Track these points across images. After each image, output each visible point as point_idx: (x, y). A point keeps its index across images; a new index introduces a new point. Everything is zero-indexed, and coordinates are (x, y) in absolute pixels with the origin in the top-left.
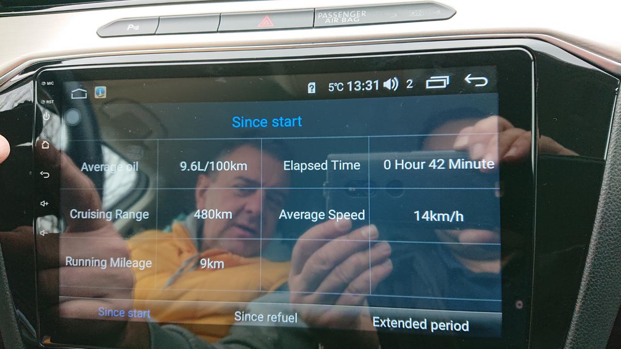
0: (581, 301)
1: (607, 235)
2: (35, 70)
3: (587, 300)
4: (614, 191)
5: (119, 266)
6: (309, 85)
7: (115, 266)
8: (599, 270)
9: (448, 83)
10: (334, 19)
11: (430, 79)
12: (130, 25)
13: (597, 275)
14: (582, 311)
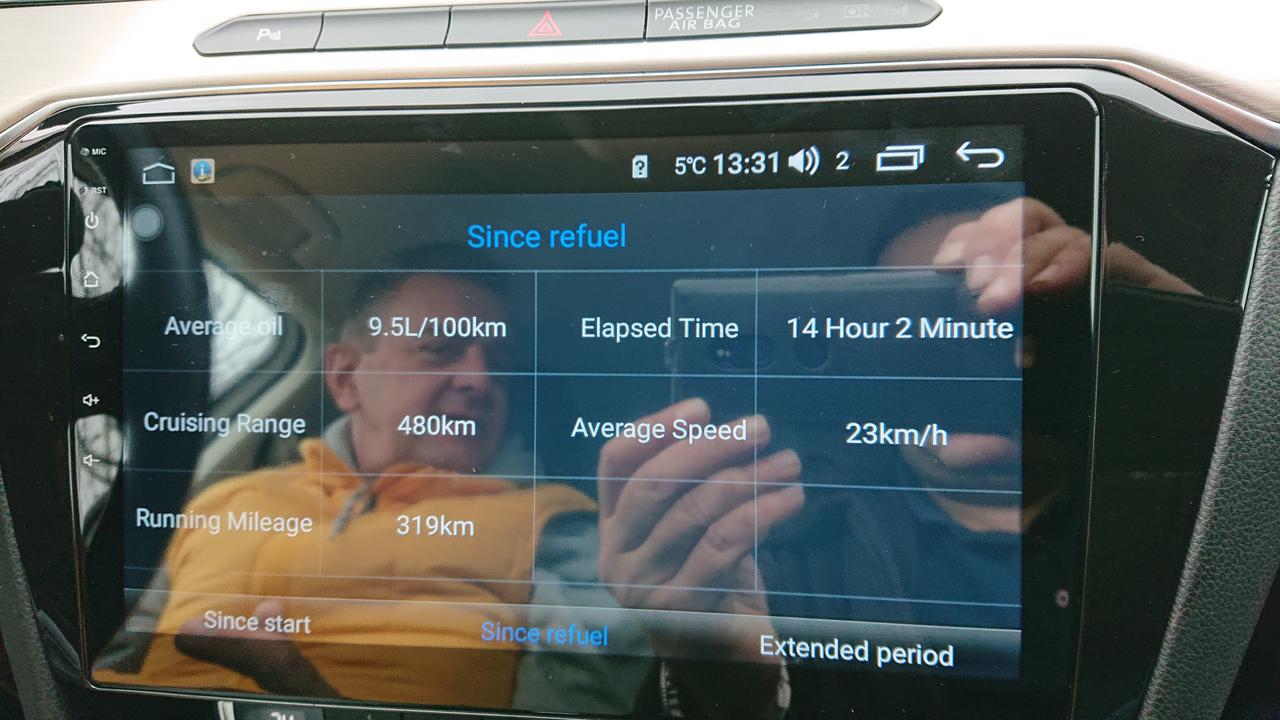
0: (1181, 610)
1: (1239, 478)
2: (67, 123)
3: (1193, 608)
4: (1256, 386)
5: (245, 528)
6: (634, 161)
7: (237, 528)
8: (1221, 547)
9: (922, 161)
10: (687, 23)
11: (883, 151)
12: (262, 30)
13: (1215, 557)
14: (1183, 628)
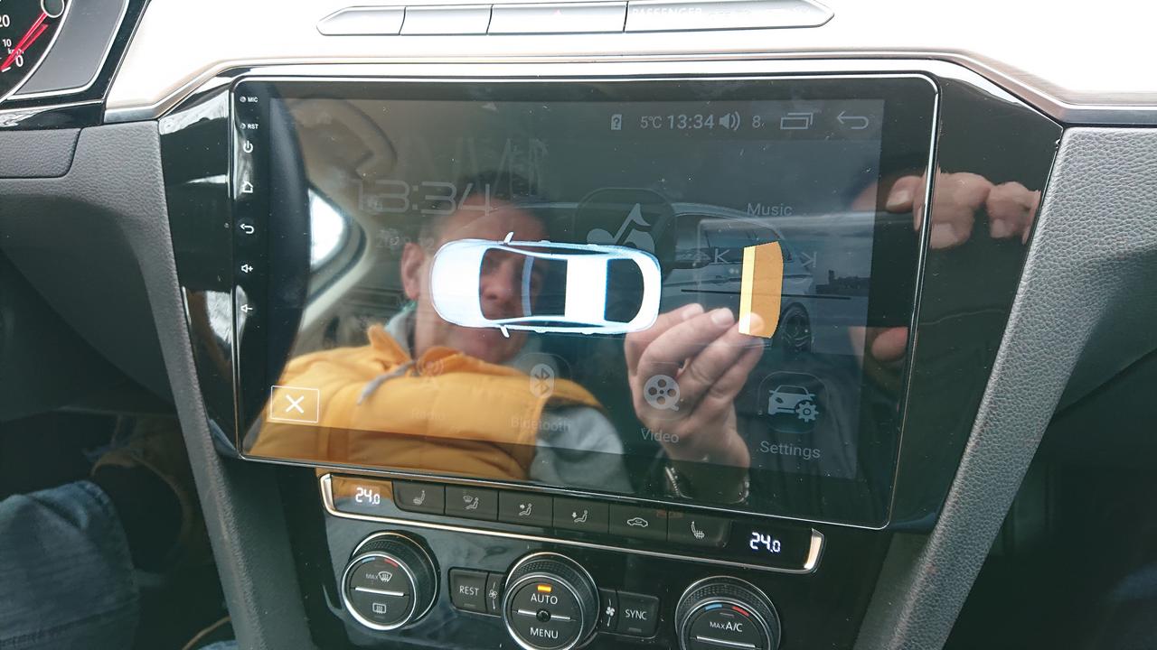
0: (974, 441)
6: (613, 118)
9: (812, 123)
11: (786, 116)
13: (999, 406)
